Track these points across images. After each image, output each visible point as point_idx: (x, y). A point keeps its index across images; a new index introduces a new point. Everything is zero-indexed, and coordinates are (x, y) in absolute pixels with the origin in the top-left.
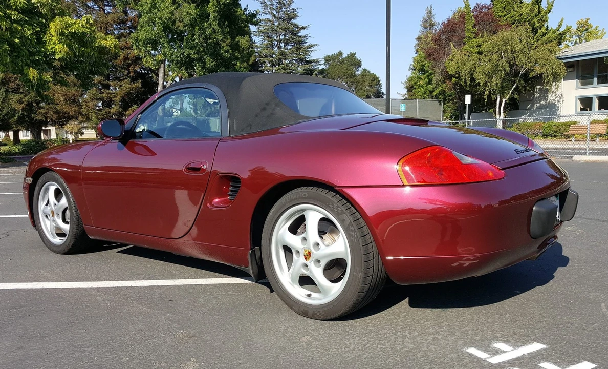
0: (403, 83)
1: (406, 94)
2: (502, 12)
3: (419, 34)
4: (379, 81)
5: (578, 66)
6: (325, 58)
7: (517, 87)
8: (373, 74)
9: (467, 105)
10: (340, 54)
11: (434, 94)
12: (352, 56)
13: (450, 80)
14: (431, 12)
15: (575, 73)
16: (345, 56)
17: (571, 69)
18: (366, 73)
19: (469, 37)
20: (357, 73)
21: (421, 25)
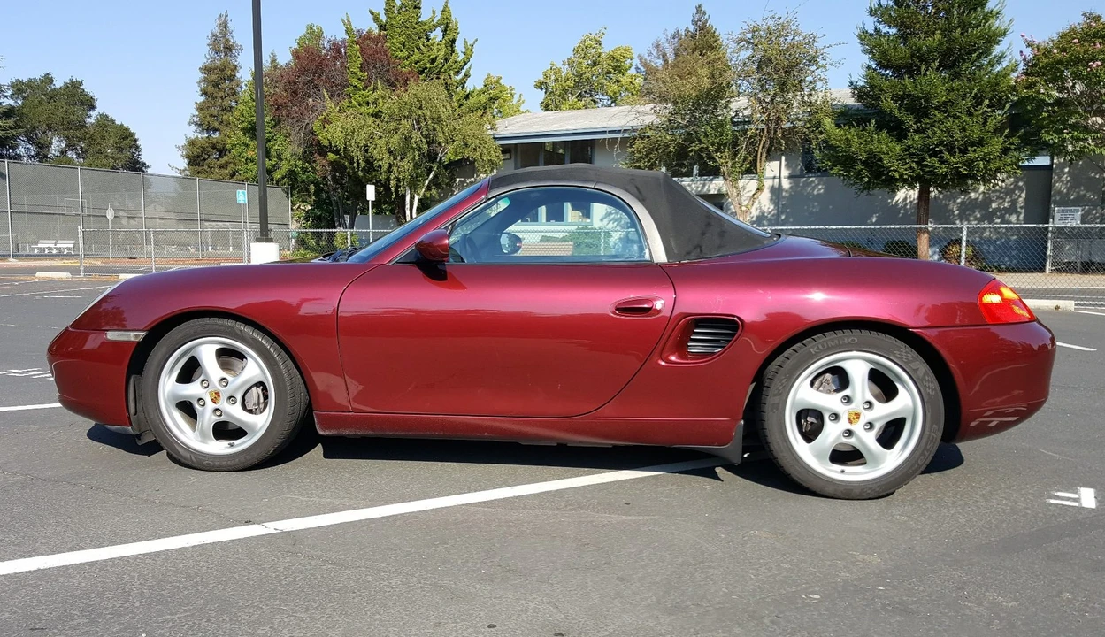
0: (179, 148)
1: (185, 170)
2: (401, 51)
3: (205, 60)
4: (136, 140)
5: (516, 152)
6: (13, 85)
7: (436, 177)
8: (122, 125)
9: (370, 203)
10: (48, 79)
11: (277, 176)
12: (74, 86)
13: (325, 155)
14: (226, 25)
15: (512, 161)
16: (58, 84)
17: (508, 156)
18: (105, 122)
19: (355, 86)
20: (88, 120)
21: (209, 45)
